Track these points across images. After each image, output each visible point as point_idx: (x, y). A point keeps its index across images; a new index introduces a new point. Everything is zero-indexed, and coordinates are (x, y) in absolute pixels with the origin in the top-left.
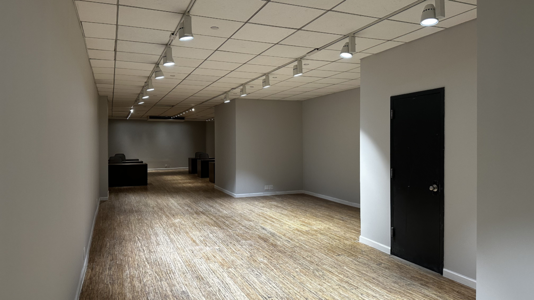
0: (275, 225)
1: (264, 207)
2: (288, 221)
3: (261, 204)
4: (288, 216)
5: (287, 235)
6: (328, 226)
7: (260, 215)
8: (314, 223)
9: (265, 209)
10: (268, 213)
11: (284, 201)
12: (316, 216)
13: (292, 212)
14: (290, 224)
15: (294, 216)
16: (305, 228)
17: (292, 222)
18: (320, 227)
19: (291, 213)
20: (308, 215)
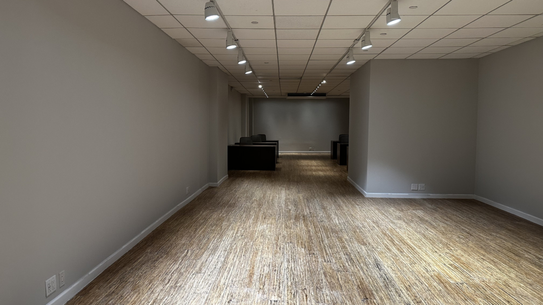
0: (402, 259)
1: (400, 218)
2: (430, 253)
3: (398, 213)
4: (433, 243)
5: (415, 290)
6: (506, 278)
7: (385, 234)
8: (478, 265)
9: (400, 222)
10: (401, 233)
11: (437, 211)
12: (487, 248)
13: (443, 234)
14: (430, 261)
15: (443, 244)
16: (455, 277)
17: (436, 257)
18: (487, 277)
19: (440, 236)
20: (470, 245)
